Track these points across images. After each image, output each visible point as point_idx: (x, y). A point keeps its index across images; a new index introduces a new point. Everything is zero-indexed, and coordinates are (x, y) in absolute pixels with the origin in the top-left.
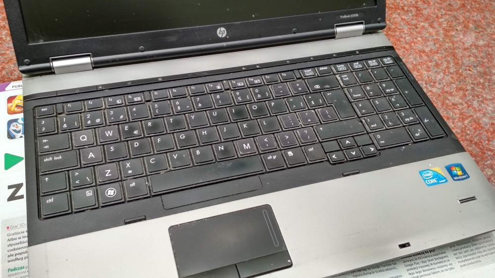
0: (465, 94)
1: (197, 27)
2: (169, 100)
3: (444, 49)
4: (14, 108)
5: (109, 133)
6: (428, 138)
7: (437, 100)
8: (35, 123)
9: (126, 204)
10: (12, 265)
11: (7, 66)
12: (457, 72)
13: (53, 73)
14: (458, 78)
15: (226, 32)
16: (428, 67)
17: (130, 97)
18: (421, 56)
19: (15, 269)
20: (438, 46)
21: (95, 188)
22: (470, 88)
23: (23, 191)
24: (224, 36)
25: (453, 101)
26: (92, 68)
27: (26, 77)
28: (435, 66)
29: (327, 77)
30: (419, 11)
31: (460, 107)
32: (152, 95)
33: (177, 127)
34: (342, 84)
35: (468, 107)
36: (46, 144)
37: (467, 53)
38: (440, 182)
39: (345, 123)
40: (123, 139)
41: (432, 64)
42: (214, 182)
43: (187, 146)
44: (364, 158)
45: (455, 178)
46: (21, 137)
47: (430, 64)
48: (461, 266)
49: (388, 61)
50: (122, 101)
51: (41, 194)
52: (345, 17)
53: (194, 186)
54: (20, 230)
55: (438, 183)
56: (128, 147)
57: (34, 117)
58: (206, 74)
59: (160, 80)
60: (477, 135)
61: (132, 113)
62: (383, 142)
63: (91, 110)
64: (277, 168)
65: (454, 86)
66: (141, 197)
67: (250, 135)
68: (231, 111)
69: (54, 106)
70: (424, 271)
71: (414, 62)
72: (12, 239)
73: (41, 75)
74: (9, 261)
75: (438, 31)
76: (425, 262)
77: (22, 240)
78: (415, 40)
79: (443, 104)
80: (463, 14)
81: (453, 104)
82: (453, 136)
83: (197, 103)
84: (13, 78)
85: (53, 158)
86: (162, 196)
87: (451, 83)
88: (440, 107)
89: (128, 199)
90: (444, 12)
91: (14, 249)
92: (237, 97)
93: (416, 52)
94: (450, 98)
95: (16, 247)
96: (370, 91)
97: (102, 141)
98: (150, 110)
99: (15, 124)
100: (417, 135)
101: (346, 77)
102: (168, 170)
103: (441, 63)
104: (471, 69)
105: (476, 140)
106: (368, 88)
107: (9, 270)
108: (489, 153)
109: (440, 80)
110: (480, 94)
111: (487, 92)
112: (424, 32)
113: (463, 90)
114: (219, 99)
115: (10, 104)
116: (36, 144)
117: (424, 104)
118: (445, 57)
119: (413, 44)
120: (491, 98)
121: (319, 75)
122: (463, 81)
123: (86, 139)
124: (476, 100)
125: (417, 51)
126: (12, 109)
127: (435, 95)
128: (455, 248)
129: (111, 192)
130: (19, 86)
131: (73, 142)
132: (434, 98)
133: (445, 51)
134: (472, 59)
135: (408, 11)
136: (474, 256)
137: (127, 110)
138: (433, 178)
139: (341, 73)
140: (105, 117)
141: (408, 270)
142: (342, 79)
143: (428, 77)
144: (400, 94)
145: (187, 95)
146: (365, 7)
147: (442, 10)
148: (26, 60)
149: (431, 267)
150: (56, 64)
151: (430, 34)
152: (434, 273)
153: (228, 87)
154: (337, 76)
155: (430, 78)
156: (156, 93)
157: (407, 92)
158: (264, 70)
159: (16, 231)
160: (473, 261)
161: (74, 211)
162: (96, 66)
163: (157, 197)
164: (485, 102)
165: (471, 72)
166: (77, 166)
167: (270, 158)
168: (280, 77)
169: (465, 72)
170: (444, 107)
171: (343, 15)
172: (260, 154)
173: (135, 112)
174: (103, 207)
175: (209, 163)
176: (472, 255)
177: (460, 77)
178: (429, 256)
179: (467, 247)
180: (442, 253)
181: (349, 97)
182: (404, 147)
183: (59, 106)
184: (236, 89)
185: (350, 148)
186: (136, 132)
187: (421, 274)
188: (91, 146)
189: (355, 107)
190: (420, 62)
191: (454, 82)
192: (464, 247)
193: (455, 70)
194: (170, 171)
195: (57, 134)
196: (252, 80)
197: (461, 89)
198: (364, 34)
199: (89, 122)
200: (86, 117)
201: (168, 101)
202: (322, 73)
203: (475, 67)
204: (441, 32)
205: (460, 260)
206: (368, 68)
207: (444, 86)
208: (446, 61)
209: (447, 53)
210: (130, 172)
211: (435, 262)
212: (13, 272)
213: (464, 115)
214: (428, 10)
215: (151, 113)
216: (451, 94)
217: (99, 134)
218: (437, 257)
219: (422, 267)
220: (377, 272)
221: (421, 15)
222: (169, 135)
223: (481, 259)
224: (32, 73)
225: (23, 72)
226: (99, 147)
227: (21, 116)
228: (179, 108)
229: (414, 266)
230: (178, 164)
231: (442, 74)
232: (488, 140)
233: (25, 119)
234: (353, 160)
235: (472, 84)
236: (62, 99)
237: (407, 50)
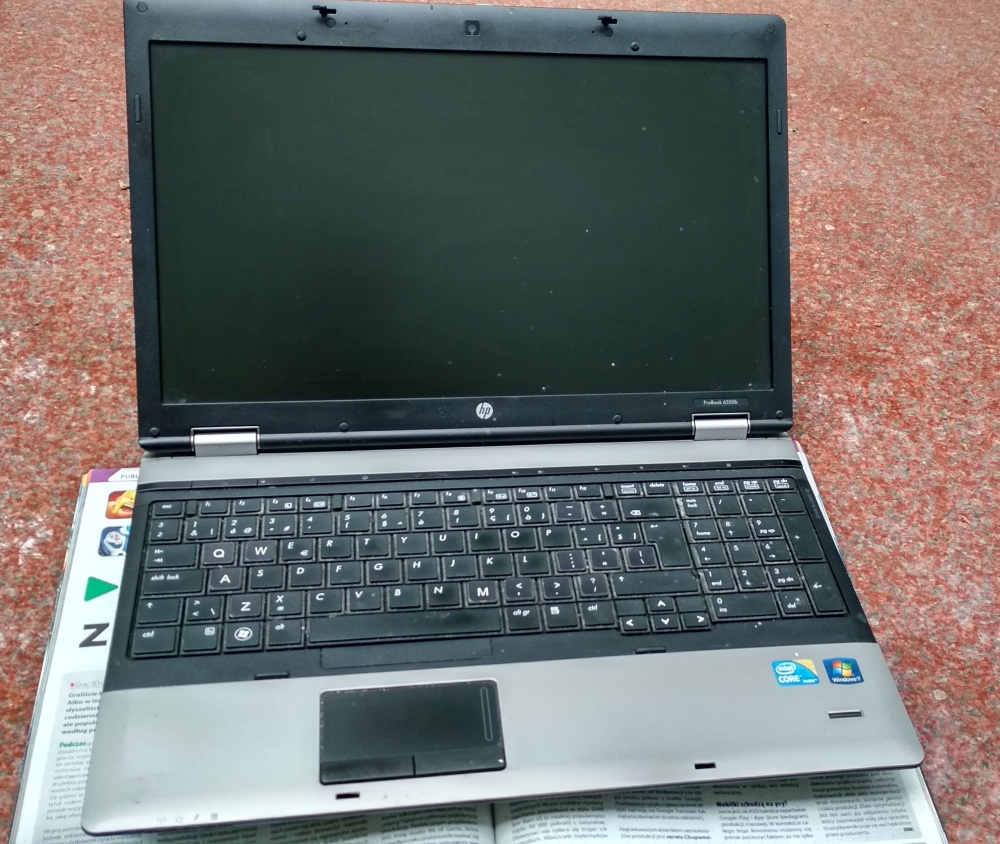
0: (938, 560)
1: (443, 398)
2: (373, 511)
3: (923, 480)
4: (117, 510)
5: (261, 551)
6: (812, 614)
7: (878, 566)
8: (148, 525)
9: (264, 655)
10: (67, 739)
11: (117, 444)
12: (936, 521)
13: (193, 454)
14: (934, 532)
15: (492, 411)
16: (881, 508)
17: (308, 500)
18: (872, 487)
19: (71, 745)
20: (914, 474)
21: (220, 626)
22: (953, 551)
23: (107, 635)
24: (487, 417)
25: (909, 571)
26: (255, 452)
27: (147, 457)
28: (895, 507)
29: (659, 500)
30: (897, 409)
31: (920, 582)
32: (346, 502)
33: (372, 552)
34: (683, 513)
35: (937, 583)
36: (159, 556)
37: (968, 491)
38: (804, 681)
39: (666, 574)
40: (281, 562)
41: (891, 504)
42: (413, 638)
43: (383, 581)
44: (684, 631)
45: (835, 680)
46: (121, 554)
47: (886, 503)
48: (827, 835)
49: (782, 484)
50: (294, 505)
51: (137, 625)
52: (712, 402)
53: (378, 640)
54: (90, 691)
55: (801, 683)
56: (287, 574)
57: (149, 517)
58: (446, 476)
59: (365, 479)
60: (938, 632)
61: (306, 524)
62: (725, 610)
63: (241, 514)
64: (525, 628)
65: (922, 545)
66: (289, 646)
67: (492, 576)
68: (473, 536)
69: (184, 503)
70: (753, 831)
71: (855, 498)
72: (75, 702)
73: (173, 455)
74: (64, 732)
75: (923, 447)
76: (762, 818)
77: (91, 705)
78: (870, 460)
79: (887, 574)
80: (988, 421)
81: (908, 576)
82: (859, 616)
83: (417, 520)
84: (125, 463)
85: (166, 577)
86: (324, 650)
87: (919, 539)
88: (881, 577)
89: (267, 647)
90: (949, 414)
91: (76, 717)
92: (489, 515)
93: (865, 481)
94: (906, 565)
95: (79, 713)
96: (730, 528)
97: (247, 560)
98: (336, 523)
99: (114, 533)
100: (790, 606)
101: (692, 503)
102: (342, 613)
103: (909, 504)
104: (965, 519)
105: (932, 641)
106: (728, 524)
107: (61, 744)
108: (951, 664)
109: (896, 532)
110: (969, 564)
111: (985, 561)
112: (894, 448)
113: (938, 554)
114: (457, 517)
115: (112, 503)
116: (143, 556)
117: (824, 560)
118: (922, 493)
119: (863, 467)
120: (991, 572)
121: (647, 495)
122: (943, 539)
123: (222, 556)
124: (958, 574)
125: (868, 479)
126: (114, 511)
127: (877, 557)
128: (826, 806)
129: (244, 634)
130: (133, 476)
131: (202, 557)
132: (874, 561)
133: (924, 484)
134: (976, 502)
135: (874, 407)
136: (857, 824)
137: (299, 520)
138: (793, 674)
139: (685, 495)
140: (260, 527)
141: (724, 825)
142: (685, 505)
143: (874, 526)
144: (786, 539)
145: (405, 505)
146: (752, 390)
147: (945, 410)
148: (154, 429)
149: (769, 827)
150: (199, 439)
151: (905, 452)
152: (772, 837)
153: (478, 500)
154: (679, 501)
155: (877, 528)
156: (352, 498)
157: (797, 537)
158: (550, 478)
159: (85, 690)
160: (853, 830)
161: (182, 653)
162: (264, 448)
163: (314, 650)
164: (975, 578)
165: (965, 525)
166: (200, 591)
167: (517, 613)
168: (573, 492)
169: (953, 523)
170: (889, 580)
171: (709, 399)
172: (502, 606)
173: (309, 524)
174: (226, 653)
175: (413, 609)
176: (855, 821)
177: (938, 531)
178: (772, 811)
179: (850, 808)
180: (798, 810)
181: (690, 534)
182: (760, 623)
183: (192, 505)
184: (491, 503)
185: (664, 612)
186: (304, 553)
187: (746, 835)
188: (227, 565)
189: (695, 551)
190: (867, 499)
191: (923, 538)
192: (845, 808)
193: (933, 517)
194: (345, 615)
195: (181, 543)
196: (524, 491)
197: (931, 552)
198: (749, 436)
199: (233, 531)
200: (229, 523)
201: (370, 513)
202: (652, 492)
203: (977, 516)
204: (930, 448)
205: (830, 825)
206: (740, 492)
207: (901, 543)
208: (919, 501)
209: (929, 488)
210: (281, 608)
211: (779, 821)
212: (67, 749)
213: (924, 597)
214: (916, 409)
215: (336, 528)
216: (910, 558)
217: (245, 550)
218: (787, 814)
219: (752, 825)
220: (664, 818)
221: (898, 417)
222: (357, 563)
223: (868, 830)
224: (158, 451)
225: (146, 447)
226: (241, 569)
227: (128, 522)
228: (385, 524)
229: (739, 821)
230: (361, 606)
231: (903, 523)
232: (957, 644)
233: (133, 529)
234: (663, 631)
235: (960, 545)
236: (199, 494)
237: (848, 475)
